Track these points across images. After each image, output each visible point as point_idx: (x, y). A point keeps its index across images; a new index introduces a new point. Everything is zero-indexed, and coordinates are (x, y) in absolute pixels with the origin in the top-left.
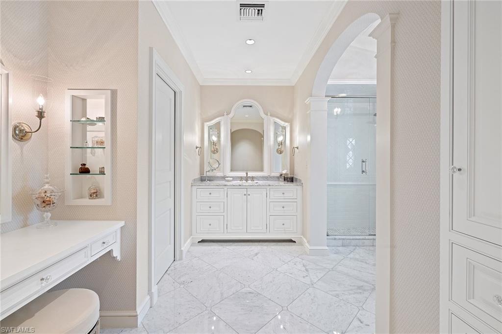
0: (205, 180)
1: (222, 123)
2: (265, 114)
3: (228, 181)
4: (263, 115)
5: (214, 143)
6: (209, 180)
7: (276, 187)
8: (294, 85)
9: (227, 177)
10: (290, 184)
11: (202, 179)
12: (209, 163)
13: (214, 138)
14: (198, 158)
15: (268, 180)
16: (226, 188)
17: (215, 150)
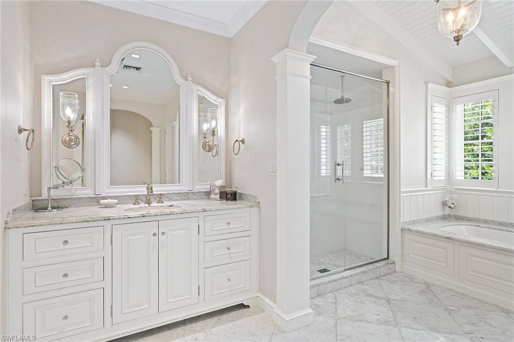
0: (46, 209)
1: (90, 83)
2: (183, 78)
3: (107, 206)
4: (179, 79)
5: (69, 123)
6: (58, 208)
7: (217, 213)
8: (231, 36)
9: (104, 198)
10: (230, 205)
11: (37, 207)
12: (57, 168)
13: (70, 114)
14: (24, 155)
15: (189, 199)
16: (108, 224)
17: (71, 140)
